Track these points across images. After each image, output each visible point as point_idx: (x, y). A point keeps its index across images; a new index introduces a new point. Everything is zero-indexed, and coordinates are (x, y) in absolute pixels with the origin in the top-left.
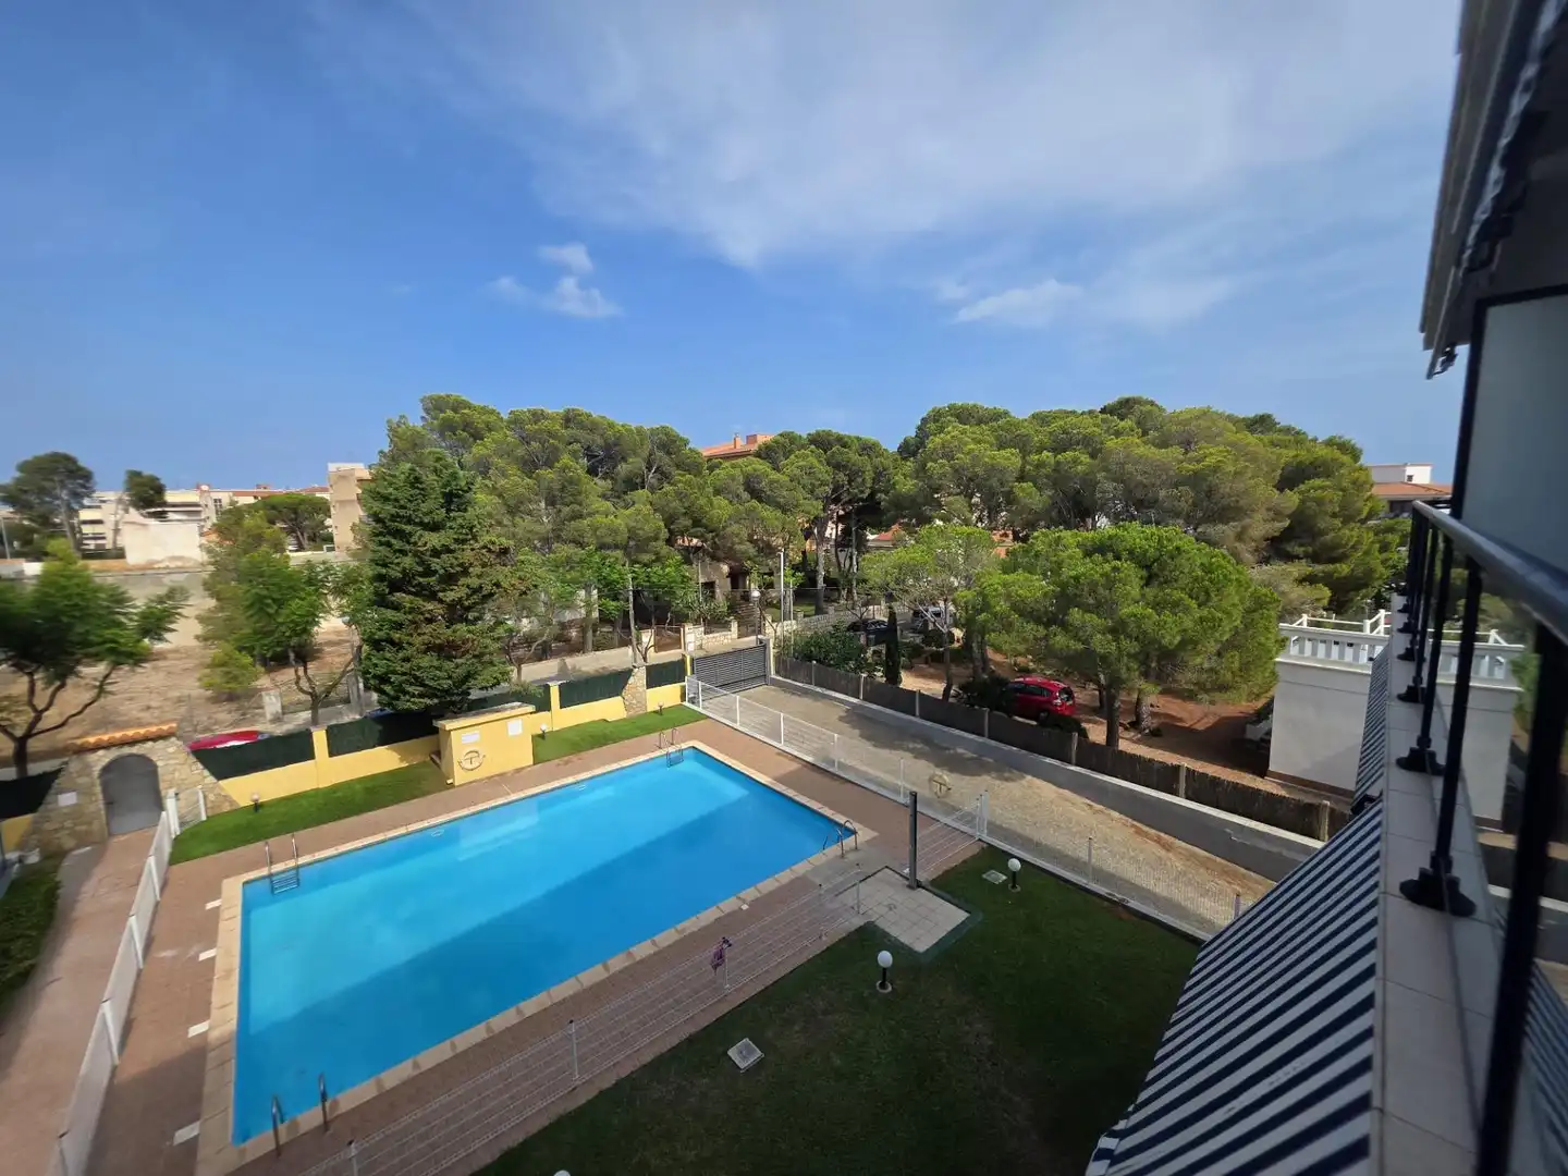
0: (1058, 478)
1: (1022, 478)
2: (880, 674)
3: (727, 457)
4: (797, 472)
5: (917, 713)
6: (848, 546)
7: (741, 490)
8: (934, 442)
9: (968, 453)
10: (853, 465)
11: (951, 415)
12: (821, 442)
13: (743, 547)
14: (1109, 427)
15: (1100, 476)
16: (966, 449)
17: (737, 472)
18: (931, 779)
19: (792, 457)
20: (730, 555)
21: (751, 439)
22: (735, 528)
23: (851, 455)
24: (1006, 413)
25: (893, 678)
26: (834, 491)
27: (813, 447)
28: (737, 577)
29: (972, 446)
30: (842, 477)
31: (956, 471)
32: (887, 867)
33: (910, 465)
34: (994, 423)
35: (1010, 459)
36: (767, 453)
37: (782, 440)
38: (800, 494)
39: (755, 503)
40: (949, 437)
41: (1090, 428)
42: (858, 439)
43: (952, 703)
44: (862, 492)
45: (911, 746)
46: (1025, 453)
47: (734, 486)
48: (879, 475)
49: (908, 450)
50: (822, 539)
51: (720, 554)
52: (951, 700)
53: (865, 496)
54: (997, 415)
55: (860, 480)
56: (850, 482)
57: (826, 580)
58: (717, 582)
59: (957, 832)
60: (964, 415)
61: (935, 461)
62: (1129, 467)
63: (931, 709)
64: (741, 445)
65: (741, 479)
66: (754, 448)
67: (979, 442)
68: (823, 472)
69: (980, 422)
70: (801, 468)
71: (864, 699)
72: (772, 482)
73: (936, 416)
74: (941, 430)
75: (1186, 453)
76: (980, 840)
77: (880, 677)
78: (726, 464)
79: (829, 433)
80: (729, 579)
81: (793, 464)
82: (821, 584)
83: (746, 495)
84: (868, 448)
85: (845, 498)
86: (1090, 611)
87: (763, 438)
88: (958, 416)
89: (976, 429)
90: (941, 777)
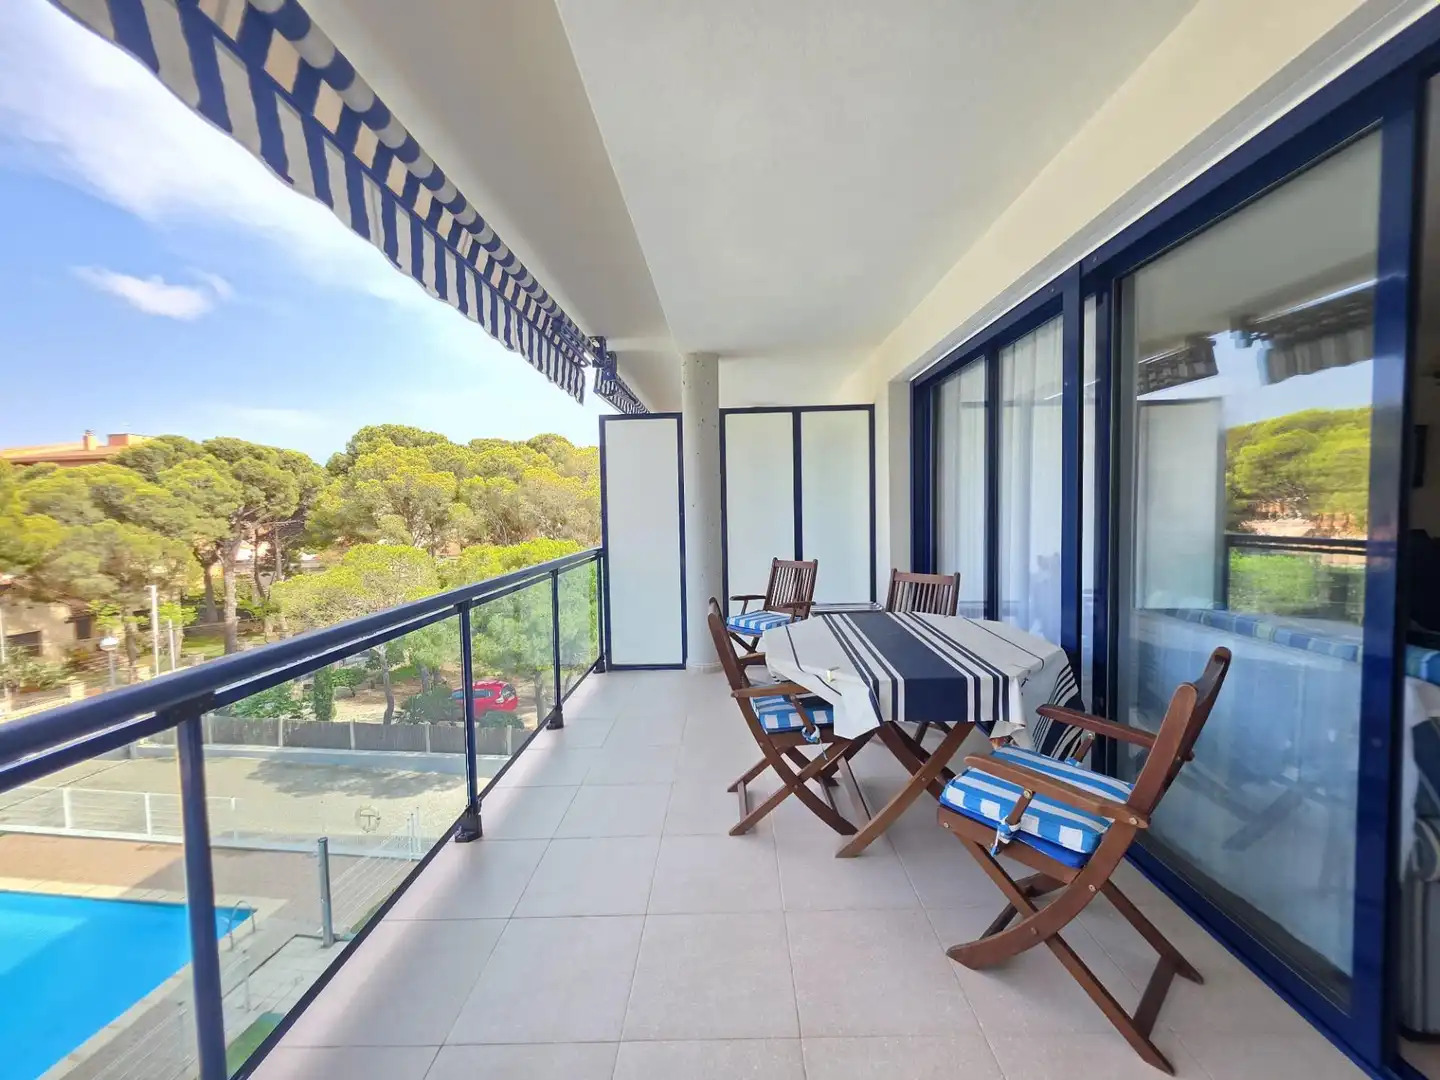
0: (489, 499)
1: (457, 499)
2: (309, 710)
3: (63, 461)
4: (186, 485)
5: (353, 744)
6: (273, 569)
7: (87, 506)
8: (365, 461)
9: (402, 474)
10: (273, 479)
11: (386, 436)
12: (223, 452)
13: (91, 581)
14: (529, 459)
15: (522, 499)
16: (399, 470)
17: (79, 483)
18: (359, 815)
19: (178, 466)
20: (67, 593)
21: (117, 439)
22: (75, 557)
23: (268, 467)
24: (443, 438)
25: (324, 711)
26: (246, 508)
27: (210, 456)
28: (83, 624)
29: (405, 468)
30: (256, 493)
31: (390, 490)
32: (296, 936)
33: (338, 483)
34: (429, 447)
35: (446, 482)
36: (138, 461)
37: (160, 444)
38: (191, 512)
39: (112, 522)
40: (381, 457)
41: (512, 458)
42: (279, 452)
43: (395, 725)
44: (285, 509)
45: (345, 783)
46: (459, 474)
47: (72, 501)
48: (306, 492)
49: (337, 469)
50: (232, 564)
51: (50, 593)
52: (394, 722)
53: (290, 513)
54: (433, 440)
55: (282, 496)
56: (268, 498)
57: (240, 612)
58: (45, 632)
59: (387, 860)
60: (398, 436)
61: (365, 480)
62: (542, 493)
63: (369, 736)
64: (97, 444)
65: (87, 492)
66: (117, 451)
67: (415, 464)
68: (226, 484)
69: (417, 444)
70: (192, 481)
71: (285, 745)
72: (142, 497)
73: (369, 436)
74: (374, 448)
75: (583, 482)
76: (413, 860)
77: (308, 714)
78: (61, 469)
79: (236, 442)
80: (72, 626)
81: (180, 476)
82: (232, 618)
83: (98, 513)
84: (290, 462)
85: (263, 515)
86: (508, 616)
87: (135, 441)
88: (393, 438)
89: (412, 449)
90: (369, 808)
